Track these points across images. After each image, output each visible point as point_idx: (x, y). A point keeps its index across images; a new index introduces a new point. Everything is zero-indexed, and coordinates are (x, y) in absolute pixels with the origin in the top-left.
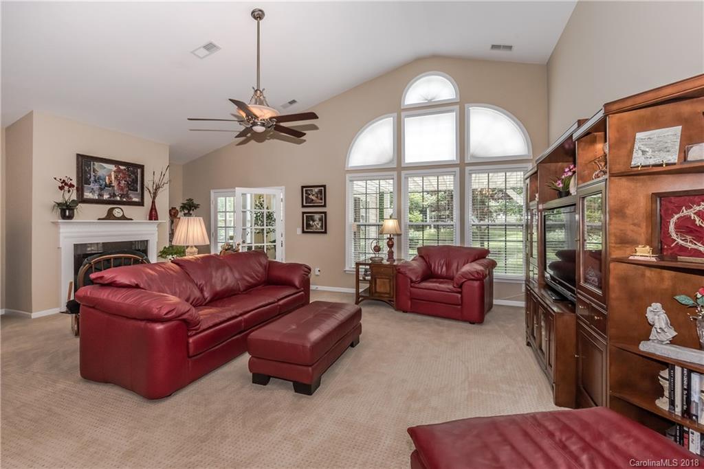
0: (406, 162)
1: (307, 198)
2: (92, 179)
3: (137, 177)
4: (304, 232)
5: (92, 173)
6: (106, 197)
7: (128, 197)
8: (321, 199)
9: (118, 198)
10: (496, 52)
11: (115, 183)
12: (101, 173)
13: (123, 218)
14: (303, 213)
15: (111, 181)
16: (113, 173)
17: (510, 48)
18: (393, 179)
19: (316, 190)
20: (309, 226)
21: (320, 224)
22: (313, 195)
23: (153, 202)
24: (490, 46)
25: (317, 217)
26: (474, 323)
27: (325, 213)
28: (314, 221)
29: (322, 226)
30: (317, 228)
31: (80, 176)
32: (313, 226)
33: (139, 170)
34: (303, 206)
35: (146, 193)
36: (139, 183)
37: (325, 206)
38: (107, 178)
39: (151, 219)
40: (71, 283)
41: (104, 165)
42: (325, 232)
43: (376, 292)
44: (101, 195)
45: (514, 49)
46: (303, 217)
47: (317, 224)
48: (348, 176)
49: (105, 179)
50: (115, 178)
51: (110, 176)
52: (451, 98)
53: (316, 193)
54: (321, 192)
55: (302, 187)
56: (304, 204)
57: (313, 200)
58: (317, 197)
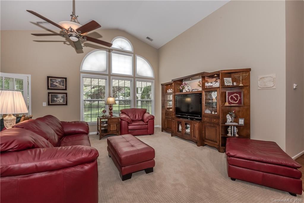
0: (113, 72)
1: (51, 84)
4: (49, 104)
8: (63, 85)
10: (148, 40)
14: (49, 93)
17: (151, 40)
18: (106, 79)
19: (59, 80)
20: (53, 101)
21: (62, 100)
22: (56, 83)
24: (147, 37)
25: (60, 96)
26: (151, 135)
27: (66, 94)
28: (57, 98)
29: (64, 101)
30: (60, 102)
32: (57, 101)
34: (48, 89)
37: (66, 89)
42: (66, 104)
43: (110, 131)
45: (153, 41)
46: (49, 96)
47: (60, 99)
48: (82, 75)
52: (130, 50)
53: (59, 82)
54: (63, 82)
55: (48, 77)
56: (50, 88)
57: (56, 86)
58: (60, 84)
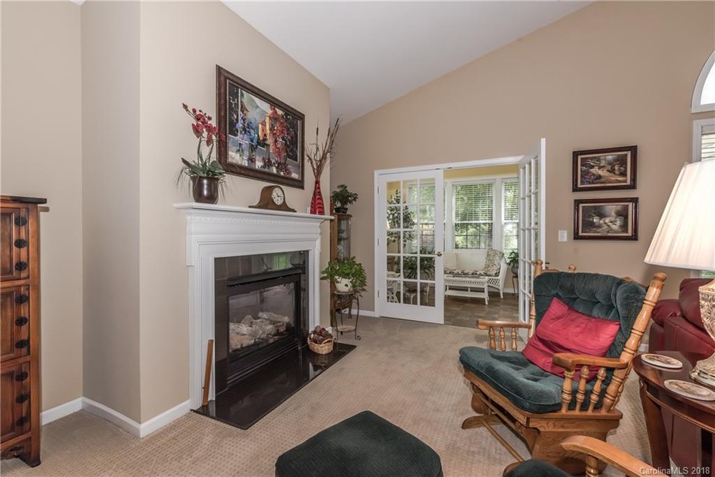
1: (584, 174)
2: (240, 125)
3: (296, 134)
4: (577, 237)
5: (240, 112)
6: (259, 164)
7: (286, 170)
8: (623, 174)
9: (275, 171)
11: (270, 141)
12: (252, 115)
13: (284, 207)
14: (577, 202)
15: (265, 135)
16: (267, 120)
19: (610, 157)
20: (589, 225)
21: (618, 223)
23: (317, 182)
25: (611, 209)
27: (634, 201)
28: (602, 216)
30: (610, 230)
31: (223, 114)
32: (600, 226)
33: (299, 122)
34: (576, 189)
35: (307, 165)
36: (299, 145)
37: (632, 186)
38: (260, 126)
39: (313, 212)
40: (211, 342)
41: (257, 100)
42: (634, 238)
44: (252, 160)
46: (576, 210)
47: (611, 223)
48: (697, 124)
49: (258, 128)
50: (270, 129)
51: (264, 124)
53: (610, 163)
54: (622, 161)
55: (576, 154)
56: (579, 186)
57: (600, 177)
58: (612, 171)
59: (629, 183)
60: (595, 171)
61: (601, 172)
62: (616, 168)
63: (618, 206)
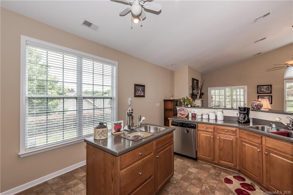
1: (260, 90)
6: (195, 91)
8: (269, 90)
14: (258, 96)
15: (195, 86)
27: (271, 96)
39: (200, 98)
41: (195, 81)
48: (285, 81)
51: (195, 84)
53: (266, 88)
54: (269, 88)
55: (258, 86)
56: (259, 92)
57: (263, 91)
58: (266, 90)
59: (270, 92)
60: (262, 89)
61: (263, 90)
62: (267, 89)
63: (268, 97)
